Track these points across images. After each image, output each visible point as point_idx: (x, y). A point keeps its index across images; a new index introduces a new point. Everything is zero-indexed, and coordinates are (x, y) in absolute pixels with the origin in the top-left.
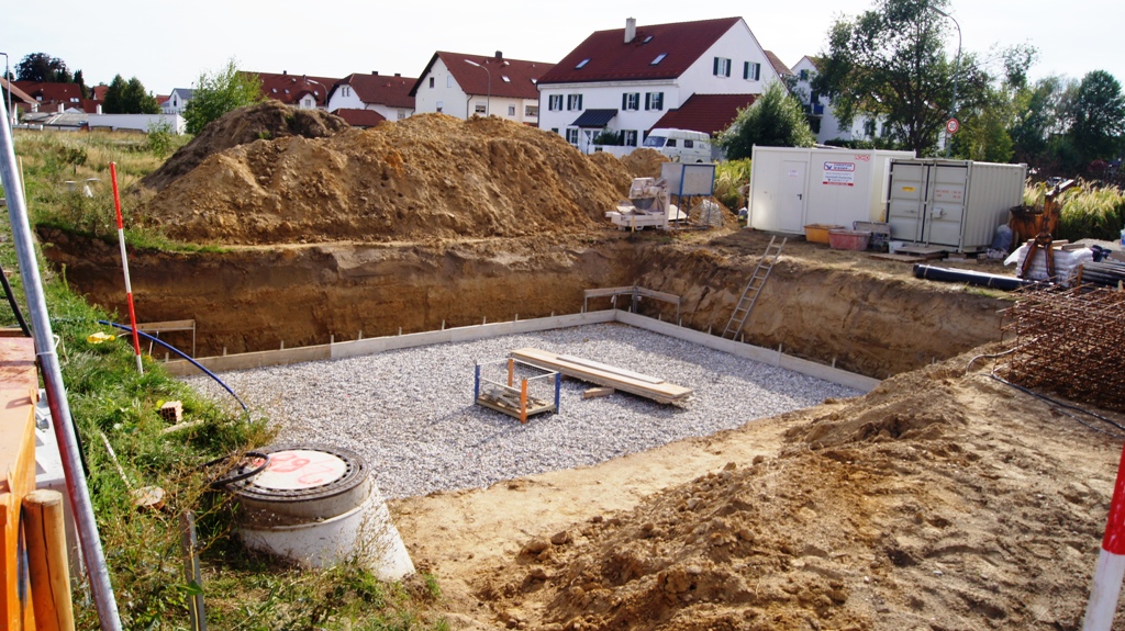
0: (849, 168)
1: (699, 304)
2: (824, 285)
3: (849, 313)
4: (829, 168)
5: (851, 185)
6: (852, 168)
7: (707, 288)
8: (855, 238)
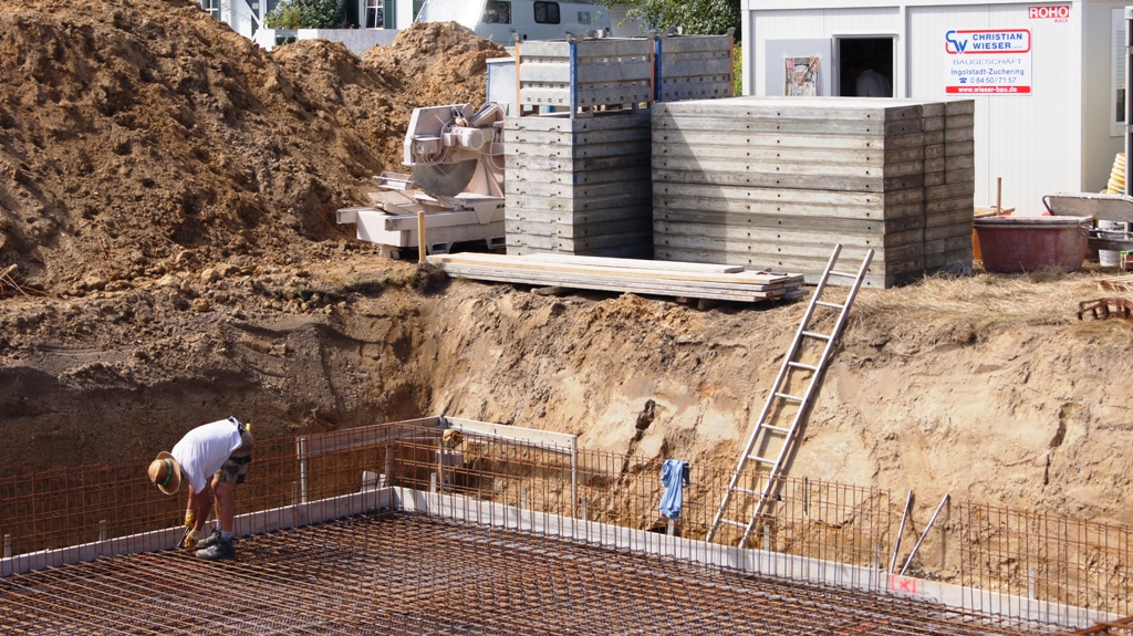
0: (1016, 44)
1: (631, 452)
2: (982, 369)
3: (1058, 440)
4: (961, 47)
5: (1024, 90)
6: (1022, 44)
7: (650, 405)
8: (1050, 238)
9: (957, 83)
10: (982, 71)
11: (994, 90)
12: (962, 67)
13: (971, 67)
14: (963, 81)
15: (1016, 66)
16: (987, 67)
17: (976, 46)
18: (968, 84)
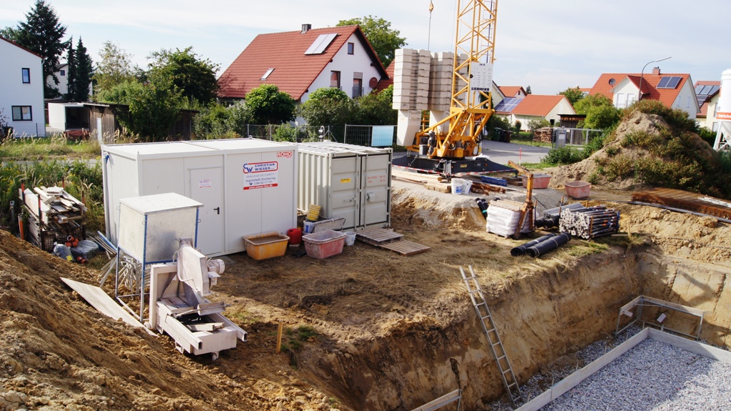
0: (272, 167)
3: (554, 308)
4: (250, 170)
5: (275, 185)
6: (275, 167)
7: (452, 361)
9: (248, 185)
10: (259, 179)
11: (264, 186)
12: (250, 179)
13: (254, 178)
14: (251, 184)
15: (272, 176)
16: (261, 178)
17: (257, 169)
18: (253, 185)
